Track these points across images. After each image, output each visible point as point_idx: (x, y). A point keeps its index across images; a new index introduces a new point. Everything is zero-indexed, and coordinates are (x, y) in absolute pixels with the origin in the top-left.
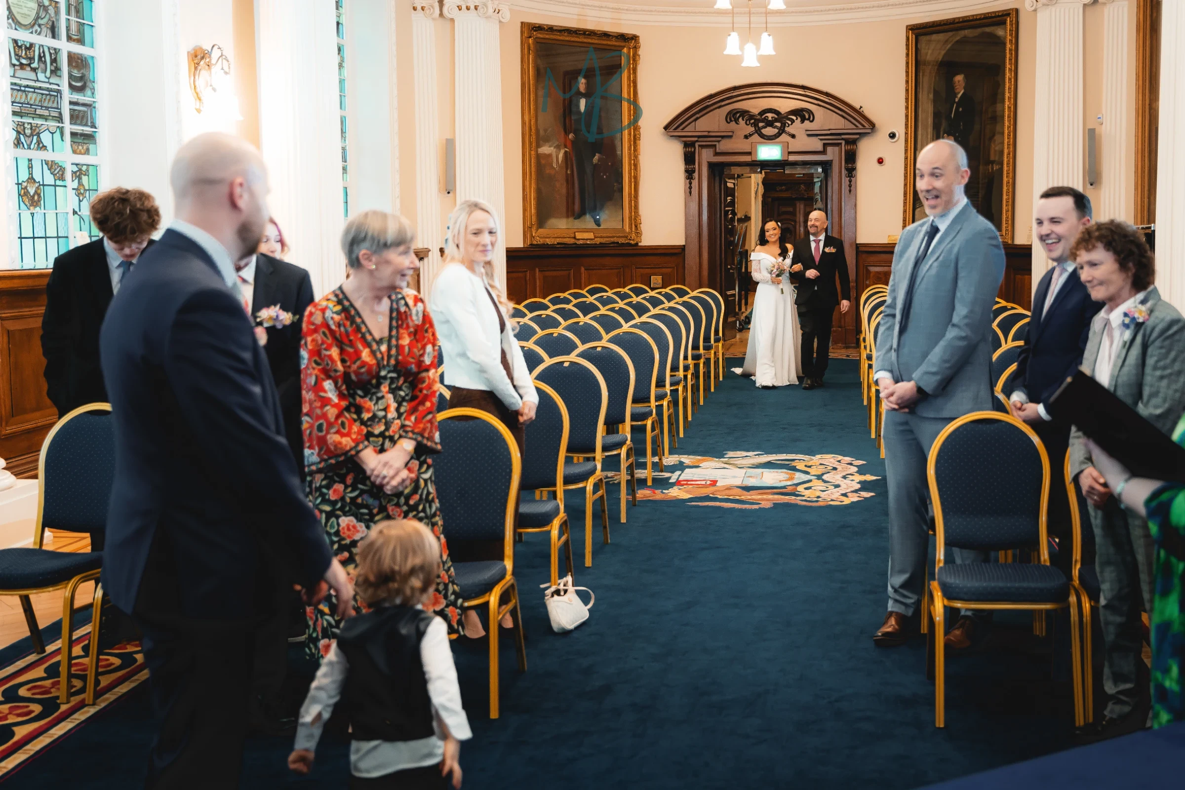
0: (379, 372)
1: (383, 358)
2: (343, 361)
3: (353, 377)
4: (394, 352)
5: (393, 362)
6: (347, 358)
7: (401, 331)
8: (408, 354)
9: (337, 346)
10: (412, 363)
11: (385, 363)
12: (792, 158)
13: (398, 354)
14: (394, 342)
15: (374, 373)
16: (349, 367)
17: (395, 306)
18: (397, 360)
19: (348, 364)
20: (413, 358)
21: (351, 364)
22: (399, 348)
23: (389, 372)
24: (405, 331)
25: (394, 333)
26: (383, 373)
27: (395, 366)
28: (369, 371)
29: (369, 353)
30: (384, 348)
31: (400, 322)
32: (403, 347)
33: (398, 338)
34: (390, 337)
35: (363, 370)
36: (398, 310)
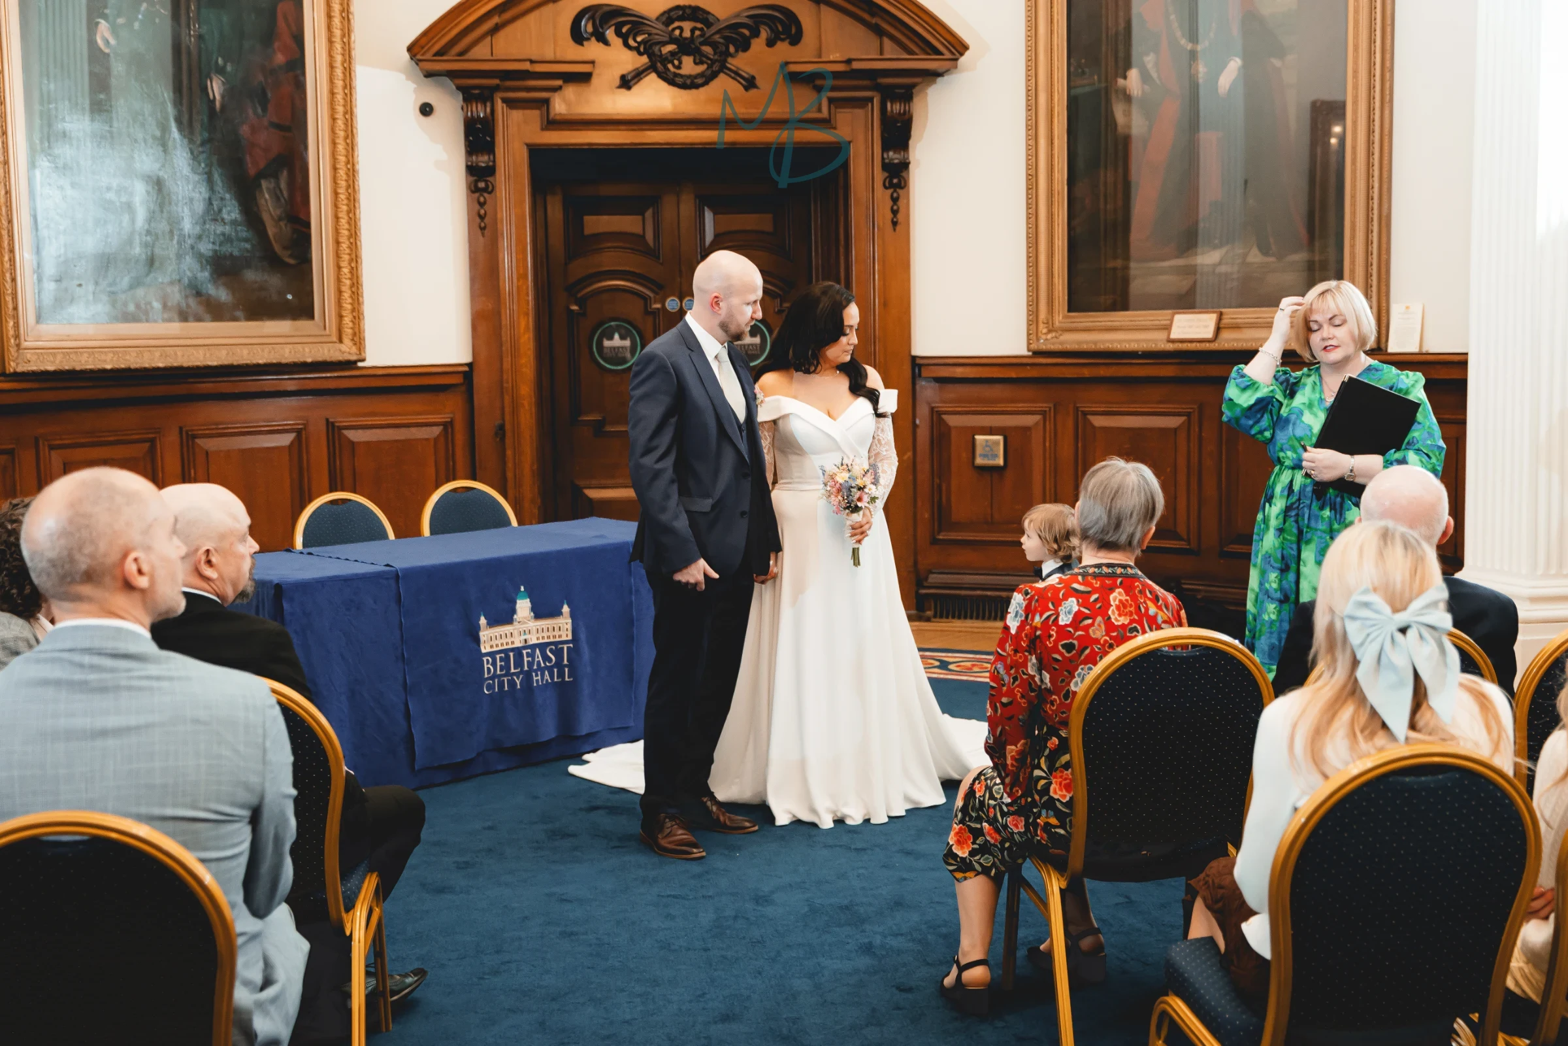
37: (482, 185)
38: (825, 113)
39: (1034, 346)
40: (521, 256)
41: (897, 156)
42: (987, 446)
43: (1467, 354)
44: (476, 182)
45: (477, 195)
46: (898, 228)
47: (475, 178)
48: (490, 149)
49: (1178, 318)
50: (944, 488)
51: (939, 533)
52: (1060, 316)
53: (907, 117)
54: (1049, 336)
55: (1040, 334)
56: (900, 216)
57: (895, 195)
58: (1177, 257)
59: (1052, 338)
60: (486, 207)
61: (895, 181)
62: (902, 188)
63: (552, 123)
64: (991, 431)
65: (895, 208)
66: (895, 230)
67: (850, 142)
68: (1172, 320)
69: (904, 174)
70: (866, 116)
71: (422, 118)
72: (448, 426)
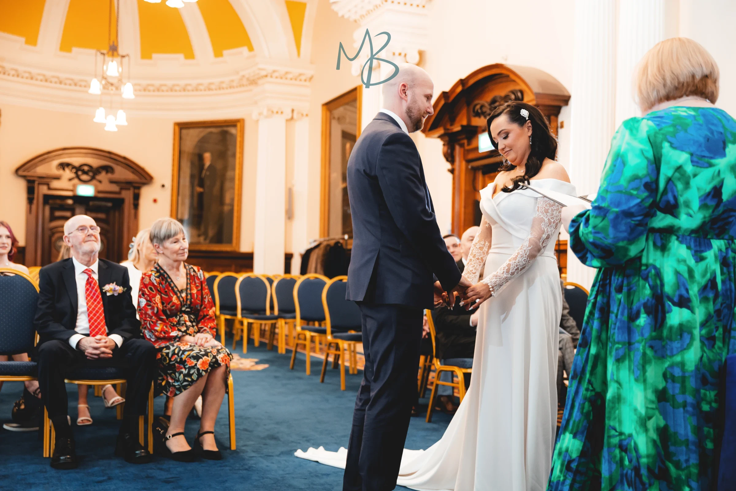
0: (182, 308)
1: (183, 300)
2: (163, 304)
3: (168, 312)
4: (189, 297)
5: (188, 302)
6: (164, 302)
7: (192, 286)
8: (197, 298)
9: (159, 294)
10: (198, 304)
11: (185, 303)
12: (100, 195)
13: (191, 298)
14: (189, 292)
15: (179, 309)
16: (166, 307)
17: (188, 272)
18: (191, 302)
19: (165, 305)
20: (199, 300)
21: (166, 305)
22: (192, 294)
23: (187, 308)
24: (194, 286)
25: (189, 287)
26: (183, 309)
27: (190, 305)
28: (177, 308)
29: (176, 298)
30: (184, 295)
31: (191, 281)
32: (194, 294)
33: (191, 290)
34: (187, 289)
35: (173, 308)
36: (190, 274)
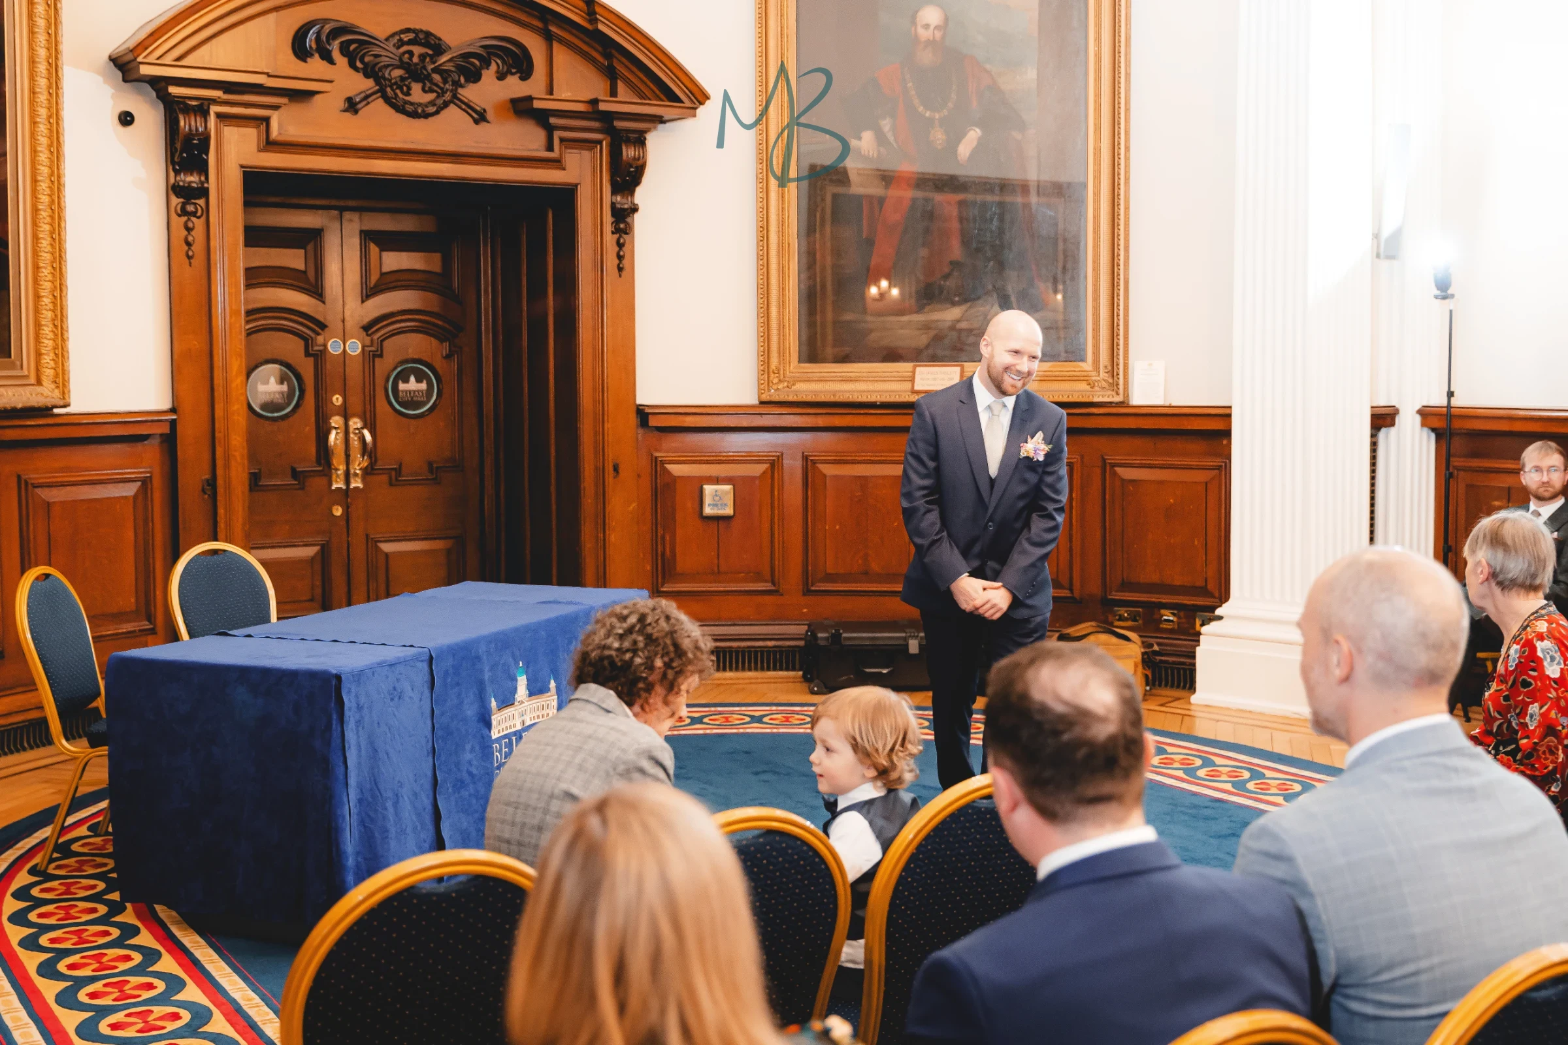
37: (190, 208)
38: (554, 155)
39: (765, 398)
40: (234, 290)
41: (624, 201)
42: (716, 495)
43: (1230, 407)
44: (184, 205)
45: (185, 218)
46: (624, 273)
47: (182, 200)
48: (202, 168)
49: (918, 369)
50: (668, 538)
51: (662, 586)
52: (794, 366)
53: (640, 162)
54: (780, 386)
55: (771, 384)
56: (626, 262)
57: (622, 241)
58: (917, 312)
59: (783, 388)
60: (193, 233)
61: (622, 226)
62: (626, 233)
63: (270, 145)
64: (717, 481)
65: (621, 253)
66: (620, 276)
67: (576, 185)
68: (914, 372)
69: (628, 220)
70: (595, 157)
71: (120, 128)
72: (145, 483)
